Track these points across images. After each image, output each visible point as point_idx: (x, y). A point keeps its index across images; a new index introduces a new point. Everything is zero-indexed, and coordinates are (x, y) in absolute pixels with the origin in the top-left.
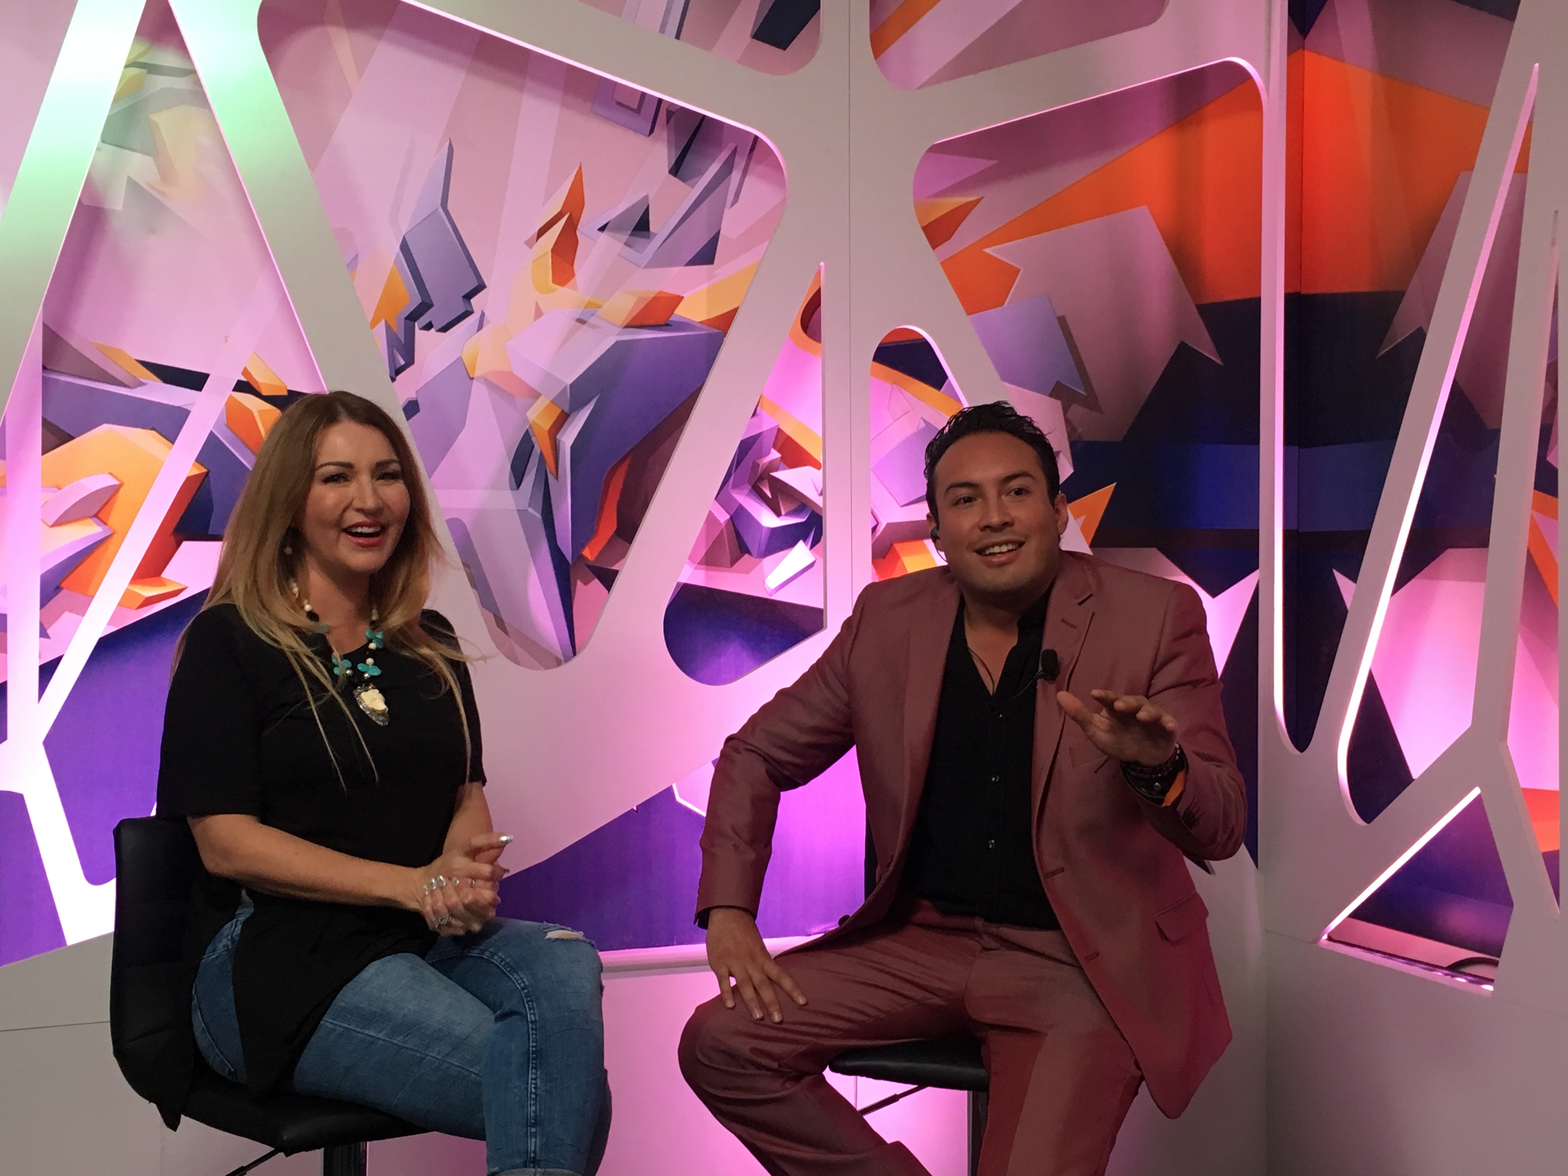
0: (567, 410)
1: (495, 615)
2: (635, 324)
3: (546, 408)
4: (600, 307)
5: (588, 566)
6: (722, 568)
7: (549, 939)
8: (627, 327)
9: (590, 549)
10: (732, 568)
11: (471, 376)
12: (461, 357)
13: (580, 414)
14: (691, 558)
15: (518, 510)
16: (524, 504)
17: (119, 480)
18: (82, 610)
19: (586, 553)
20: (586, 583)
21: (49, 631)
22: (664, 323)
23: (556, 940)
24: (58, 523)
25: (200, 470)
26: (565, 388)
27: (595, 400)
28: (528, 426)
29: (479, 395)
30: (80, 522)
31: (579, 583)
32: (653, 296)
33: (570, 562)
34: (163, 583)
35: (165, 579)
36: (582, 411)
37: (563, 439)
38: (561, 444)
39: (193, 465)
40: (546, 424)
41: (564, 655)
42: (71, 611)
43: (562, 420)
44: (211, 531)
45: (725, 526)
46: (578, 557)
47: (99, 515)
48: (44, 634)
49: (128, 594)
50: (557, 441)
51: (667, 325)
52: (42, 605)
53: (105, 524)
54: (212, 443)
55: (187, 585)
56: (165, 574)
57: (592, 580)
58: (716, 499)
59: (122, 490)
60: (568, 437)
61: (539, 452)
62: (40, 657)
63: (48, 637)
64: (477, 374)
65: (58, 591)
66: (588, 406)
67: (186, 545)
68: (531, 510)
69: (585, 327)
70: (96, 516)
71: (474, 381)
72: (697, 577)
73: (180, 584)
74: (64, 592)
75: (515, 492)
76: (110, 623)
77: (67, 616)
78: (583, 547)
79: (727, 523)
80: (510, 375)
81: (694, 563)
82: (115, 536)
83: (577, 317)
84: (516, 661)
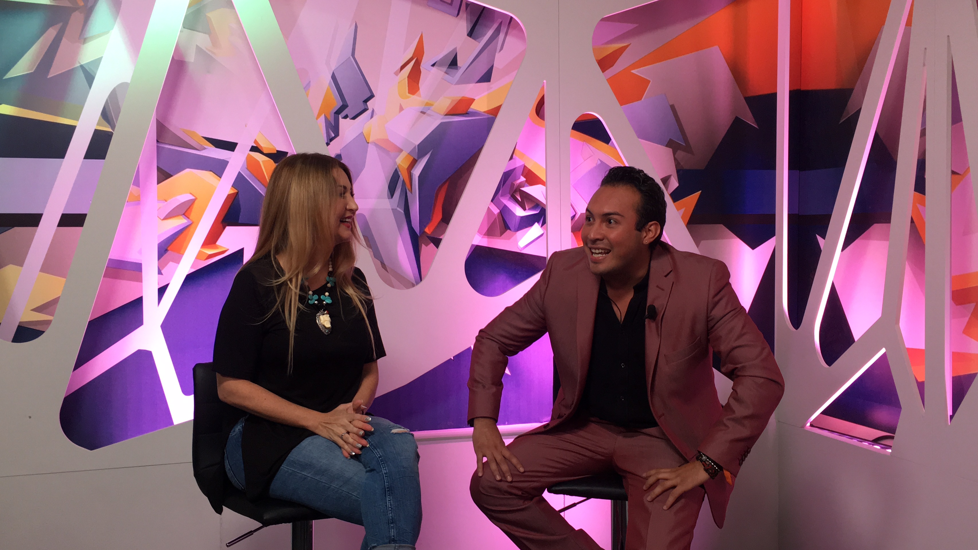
0: (416, 158)
1: (381, 262)
2: (450, 113)
3: (407, 156)
4: (432, 105)
5: (428, 237)
6: (495, 237)
7: (392, 433)
8: (446, 115)
9: (428, 228)
10: (501, 237)
11: (368, 142)
12: (362, 132)
13: (423, 160)
14: (479, 232)
15: (392, 209)
16: (395, 206)
17: (195, 197)
18: (178, 261)
19: (427, 230)
20: (427, 245)
21: (162, 272)
22: (464, 113)
23: (396, 433)
24: (166, 218)
25: (234, 191)
26: (416, 146)
27: (430, 153)
28: (396, 167)
29: (372, 152)
30: (176, 218)
31: (423, 246)
32: (460, 98)
33: (419, 235)
34: (217, 247)
35: (218, 245)
36: (424, 158)
37: (414, 173)
38: (413, 175)
39: (231, 189)
40: (406, 165)
41: (416, 282)
42: (173, 262)
43: (414, 163)
44: (240, 222)
45: (498, 215)
46: (423, 232)
47: (185, 214)
48: (160, 273)
49: (200, 253)
50: (411, 174)
51: (467, 113)
52: (159, 259)
53: (189, 218)
54: (240, 177)
55: (229, 248)
56: (218, 243)
57: (429, 244)
58: (492, 201)
59: (196, 202)
60: (417, 172)
61: (402, 179)
62: (158, 284)
63: (162, 274)
64: (371, 140)
65: (166, 251)
66: (427, 156)
67: (228, 228)
68: (398, 209)
69: (425, 115)
70: (184, 214)
71: (369, 144)
72: (483, 242)
73: (225, 248)
74: (168, 253)
75: (391, 200)
76: (192, 267)
77: (171, 264)
78: (425, 227)
79: (498, 213)
80: (387, 141)
81: (482, 235)
82: (193, 224)
83: (421, 110)
84: (393, 286)
